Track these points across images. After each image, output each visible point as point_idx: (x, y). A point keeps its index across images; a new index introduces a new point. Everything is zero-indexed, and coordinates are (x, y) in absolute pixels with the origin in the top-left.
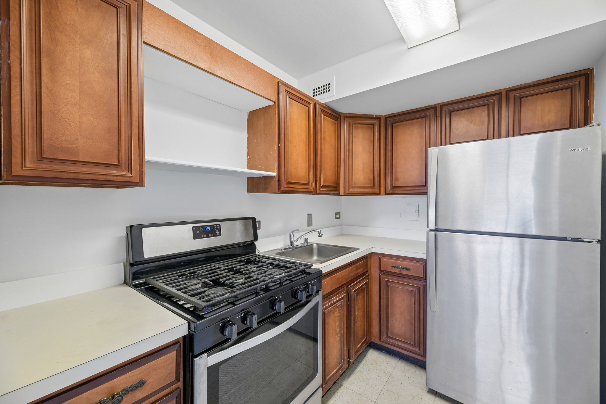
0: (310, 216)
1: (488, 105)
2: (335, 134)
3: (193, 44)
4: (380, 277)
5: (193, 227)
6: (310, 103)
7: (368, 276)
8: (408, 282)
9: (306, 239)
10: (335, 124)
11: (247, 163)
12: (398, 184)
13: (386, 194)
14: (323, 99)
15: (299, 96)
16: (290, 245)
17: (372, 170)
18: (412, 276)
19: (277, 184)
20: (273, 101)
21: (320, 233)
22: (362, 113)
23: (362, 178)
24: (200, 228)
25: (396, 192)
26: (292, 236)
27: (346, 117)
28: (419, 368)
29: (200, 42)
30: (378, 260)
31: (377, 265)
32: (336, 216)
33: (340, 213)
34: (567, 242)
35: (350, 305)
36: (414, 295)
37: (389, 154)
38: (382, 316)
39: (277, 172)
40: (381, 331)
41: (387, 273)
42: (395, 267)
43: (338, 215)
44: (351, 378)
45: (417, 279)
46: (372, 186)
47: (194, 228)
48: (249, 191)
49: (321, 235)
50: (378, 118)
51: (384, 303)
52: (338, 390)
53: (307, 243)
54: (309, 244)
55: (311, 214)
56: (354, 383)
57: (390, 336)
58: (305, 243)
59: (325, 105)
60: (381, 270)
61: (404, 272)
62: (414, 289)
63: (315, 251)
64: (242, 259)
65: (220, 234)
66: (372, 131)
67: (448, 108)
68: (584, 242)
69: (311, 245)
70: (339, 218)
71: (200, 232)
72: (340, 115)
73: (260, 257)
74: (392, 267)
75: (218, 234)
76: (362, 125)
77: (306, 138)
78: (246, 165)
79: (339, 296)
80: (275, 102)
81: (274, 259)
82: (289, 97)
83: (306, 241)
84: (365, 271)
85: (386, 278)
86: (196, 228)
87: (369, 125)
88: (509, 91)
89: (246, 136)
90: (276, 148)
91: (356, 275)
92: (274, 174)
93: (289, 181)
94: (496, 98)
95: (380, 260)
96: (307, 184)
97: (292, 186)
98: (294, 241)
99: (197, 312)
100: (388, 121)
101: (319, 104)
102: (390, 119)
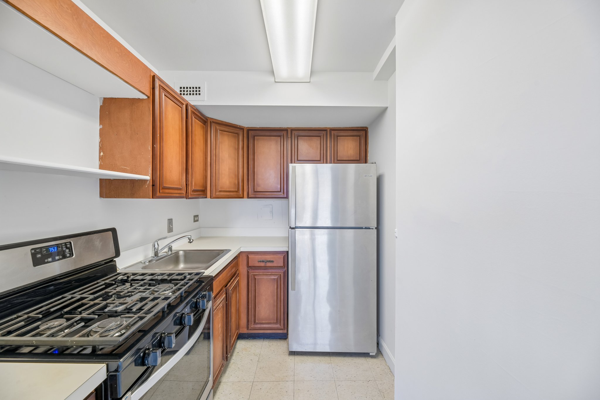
0: (170, 221)
1: (320, 136)
2: (204, 138)
3: (56, 8)
4: (248, 272)
5: (32, 249)
6: (183, 104)
7: (238, 274)
8: (272, 272)
9: (170, 247)
10: (203, 128)
11: (100, 161)
12: (259, 189)
13: (248, 197)
14: (193, 100)
15: (173, 95)
16: (153, 256)
17: (237, 176)
18: (274, 267)
19: (151, 189)
20: (146, 95)
21: (190, 239)
22: (227, 122)
23: (228, 182)
24: (41, 250)
25: (257, 196)
26: (156, 246)
27: (213, 122)
28: (279, 340)
29: (67, 8)
30: (246, 257)
31: (245, 262)
32: (194, 219)
33: (198, 215)
34: (363, 229)
35: (229, 304)
36: (276, 282)
37: (251, 163)
38: (250, 307)
39: (151, 176)
40: (248, 320)
41: (254, 268)
42: (261, 262)
43: (196, 218)
44: (227, 372)
45: (279, 268)
46: (237, 190)
47: (33, 251)
48: (101, 196)
49: (192, 240)
50: (242, 129)
51: (251, 295)
52: (218, 388)
53: (171, 251)
54: (173, 252)
55: (172, 219)
56: (231, 375)
57: (257, 322)
58: (168, 251)
59: (195, 107)
60: (248, 266)
61: (269, 264)
62: (276, 277)
63: (182, 259)
64: (107, 281)
65: (71, 254)
66: (237, 140)
67: (296, 133)
68: (370, 229)
69: (177, 253)
70: (197, 221)
71: (42, 254)
72: (207, 120)
73: (129, 275)
74: (259, 262)
75: (68, 255)
76: (227, 133)
77: (180, 140)
78: (97, 163)
79: (221, 298)
80: (148, 97)
81: (143, 274)
82: (165, 95)
83: (170, 249)
84: (236, 270)
85: (253, 272)
86: (35, 251)
87: (235, 134)
88: (332, 130)
89: (97, 127)
90: (150, 148)
91: (231, 274)
92: (148, 178)
93: (164, 186)
94: (324, 132)
95: (248, 258)
96: (180, 189)
97: (167, 191)
98: (159, 251)
99: (98, 353)
100: (250, 132)
101: (191, 106)
102: (252, 132)
